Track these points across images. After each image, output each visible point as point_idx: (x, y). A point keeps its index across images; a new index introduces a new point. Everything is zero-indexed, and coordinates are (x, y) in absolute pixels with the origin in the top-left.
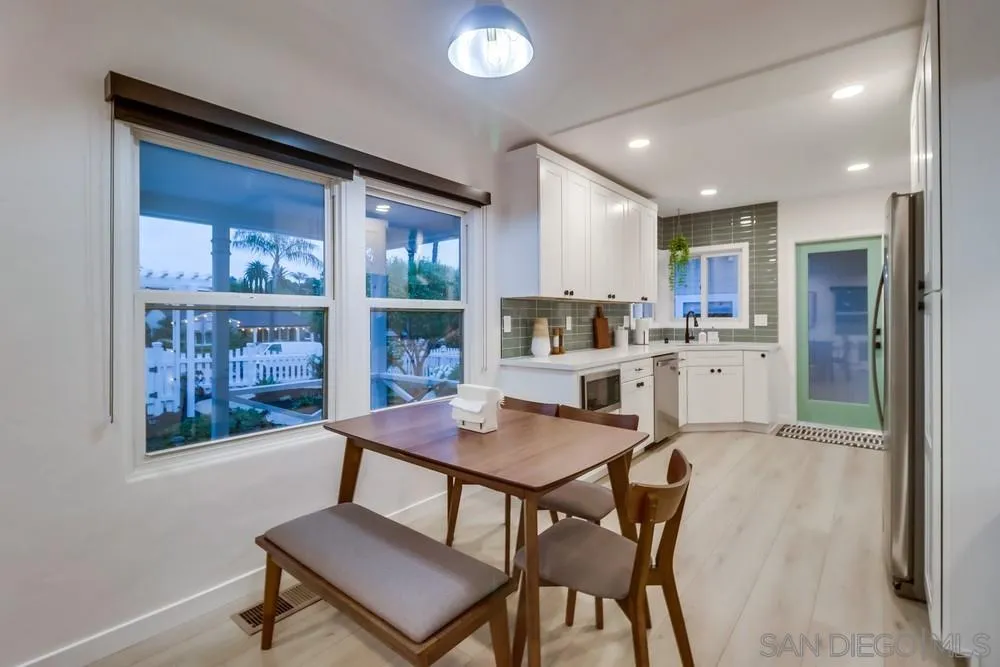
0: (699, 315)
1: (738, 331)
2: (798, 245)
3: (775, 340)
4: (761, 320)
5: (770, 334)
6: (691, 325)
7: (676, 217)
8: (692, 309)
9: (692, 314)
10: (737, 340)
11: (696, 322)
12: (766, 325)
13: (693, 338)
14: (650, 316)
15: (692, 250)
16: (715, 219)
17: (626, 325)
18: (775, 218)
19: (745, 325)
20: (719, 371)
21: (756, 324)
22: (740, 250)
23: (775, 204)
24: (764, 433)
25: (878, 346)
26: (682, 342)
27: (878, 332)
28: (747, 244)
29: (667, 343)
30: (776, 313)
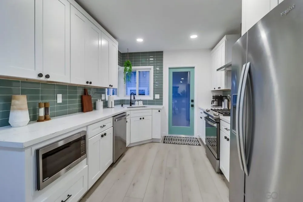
0: (135, 94)
1: (149, 101)
2: (170, 68)
3: (162, 104)
4: (157, 96)
5: (159, 102)
6: (132, 98)
7: (127, 53)
8: (133, 92)
9: (133, 94)
10: (149, 104)
11: (134, 97)
12: (159, 98)
13: (133, 104)
14: (116, 95)
15: (134, 68)
16: (142, 56)
17: (103, 98)
18: (162, 57)
19: (152, 98)
20: (143, 118)
21: (156, 98)
22: (150, 69)
23: (162, 52)
24: (159, 142)
25: (193, 106)
26: (129, 106)
27: (193, 101)
28: (153, 66)
29: (123, 106)
30: (162, 94)
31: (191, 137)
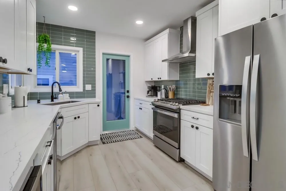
1: (77, 93)
2: (103, 54)
3: (95, 97)
4: (89, 87)
5: (92, 94)
11: (60, 89)
12: (91, 89)
13: (56, 98)
17: (5, 91)
19: (81, 90)
20: (79, 117)
21: (86, 89)
22: (78, 51)
23: (94, 32)
24: (97, 145)
25: (128, 97)
26: (49, 101)
27: (128, 92)
28: (82, 49)
29: (40, 103)
30: (95, 84)
31: (127, 130)
